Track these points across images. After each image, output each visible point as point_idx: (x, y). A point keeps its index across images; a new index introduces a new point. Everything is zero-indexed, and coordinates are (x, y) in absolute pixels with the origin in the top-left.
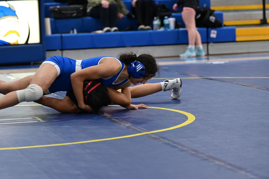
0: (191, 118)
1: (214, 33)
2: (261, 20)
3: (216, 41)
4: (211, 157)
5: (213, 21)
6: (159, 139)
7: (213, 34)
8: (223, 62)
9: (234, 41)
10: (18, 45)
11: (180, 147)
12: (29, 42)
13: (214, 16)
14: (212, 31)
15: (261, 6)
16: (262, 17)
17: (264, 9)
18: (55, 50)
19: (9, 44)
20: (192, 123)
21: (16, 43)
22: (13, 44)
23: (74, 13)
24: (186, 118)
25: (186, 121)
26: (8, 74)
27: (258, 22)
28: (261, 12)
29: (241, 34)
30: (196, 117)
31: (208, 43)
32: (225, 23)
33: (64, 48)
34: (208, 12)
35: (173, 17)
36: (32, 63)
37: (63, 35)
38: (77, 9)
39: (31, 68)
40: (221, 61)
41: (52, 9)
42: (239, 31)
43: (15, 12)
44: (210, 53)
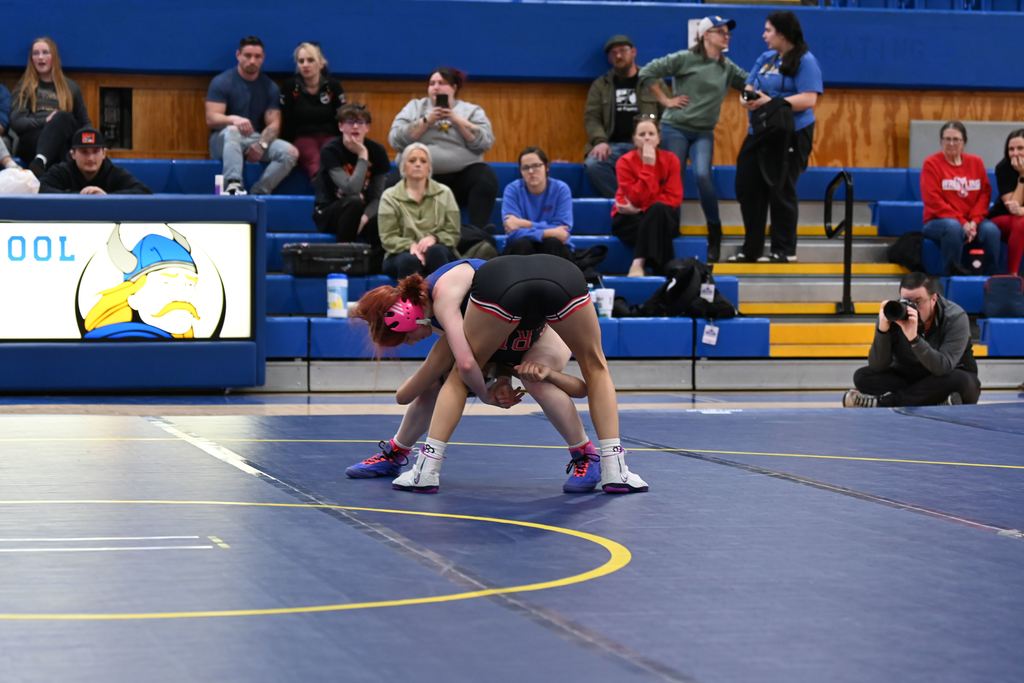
0: (620, 556)
1: (711, 333)
2: (838, 305)
3: (716, 354)
4: (651, 663)
5: (710, 298)
6: (523, 609)
7: (710, 335)
8: (728, 412)
9: (765, 357)
10: (194, 339)
11: (576, 632)
12: (223, 335)
13: (712, 282)
14: (708, 328)
15: (840, 269)
16: (840, 298)
17: (847, 277)
18: (292, 359)
19: (170, 338)
20: (620, 570)
21: (187, 336)
22: (181, 337)
23: (346, 264)
24: (606, 555)
25: (605, 563)
26: (157, 416)
27: (831, 309)
28: (841, 284)
29: (783, 338)
30: (633, 555)
31: (694, 358)
32: (742, 308)
33: (312, 355)
34: (697, 272)
35: (608, 285)
36: (227, 392)
37: (313, 320)
38: (355, 253)
39: (224, 403)
40: (724, 409)
41: (288, 248)
42: (776, 330)
43: (189, 253)
44: (699, 386)
